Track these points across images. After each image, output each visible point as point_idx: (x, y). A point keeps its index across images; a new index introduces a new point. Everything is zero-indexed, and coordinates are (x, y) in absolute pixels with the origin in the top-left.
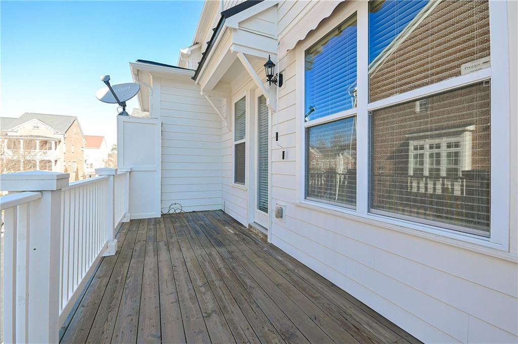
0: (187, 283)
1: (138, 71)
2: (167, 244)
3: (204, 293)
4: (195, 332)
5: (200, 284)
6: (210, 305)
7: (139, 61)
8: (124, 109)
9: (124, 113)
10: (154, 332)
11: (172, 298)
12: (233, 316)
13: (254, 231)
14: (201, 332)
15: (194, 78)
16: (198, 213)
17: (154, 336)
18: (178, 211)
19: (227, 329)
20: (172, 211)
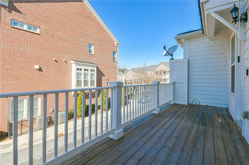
0: (170, 132)
1: (178, 39)
2: (178, 116)
3: (172, 140)
4: (155, 149)
5: (175, 135)
6: (170, 145)
7: (178, 35)
8: (172, 57)
9: (172, 59)
10: (145, 141)
11: (160, 135)
12: (174, 154)
13: (237, 125)
14: (157, 150)
15: (203, 33)
16: (208, 107)
17: (144, 141)
18: (197, 104)
19: (166, 156)
20: (194, 103)
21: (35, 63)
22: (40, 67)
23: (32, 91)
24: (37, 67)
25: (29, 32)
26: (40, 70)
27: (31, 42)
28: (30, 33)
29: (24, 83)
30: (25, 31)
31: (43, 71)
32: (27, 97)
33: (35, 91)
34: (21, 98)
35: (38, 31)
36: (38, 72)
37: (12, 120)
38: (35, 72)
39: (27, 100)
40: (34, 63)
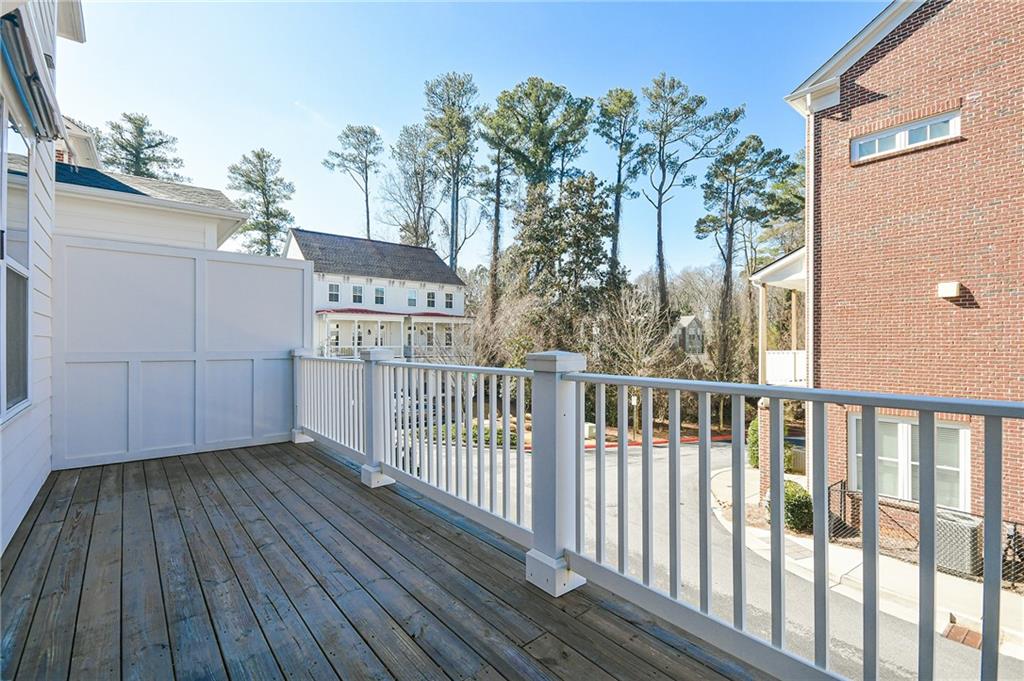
21: (942, 275)
22: (962, 288)
23: (927, 396)
24: (950, 289)
25: (912, 152)
26: (965, 299)
27: (921, 189)
28: (918, 155)
29: (894, 361)
30: (897, 156)
31: (981, 304)
32: (908, 416)
33: (940, 396)
34: (885, 414)
35: (955, 129)
36: (955, 311)
37: (858, 488)
38: (940, 315)
39: (910, 426)
40: (937, 277)
